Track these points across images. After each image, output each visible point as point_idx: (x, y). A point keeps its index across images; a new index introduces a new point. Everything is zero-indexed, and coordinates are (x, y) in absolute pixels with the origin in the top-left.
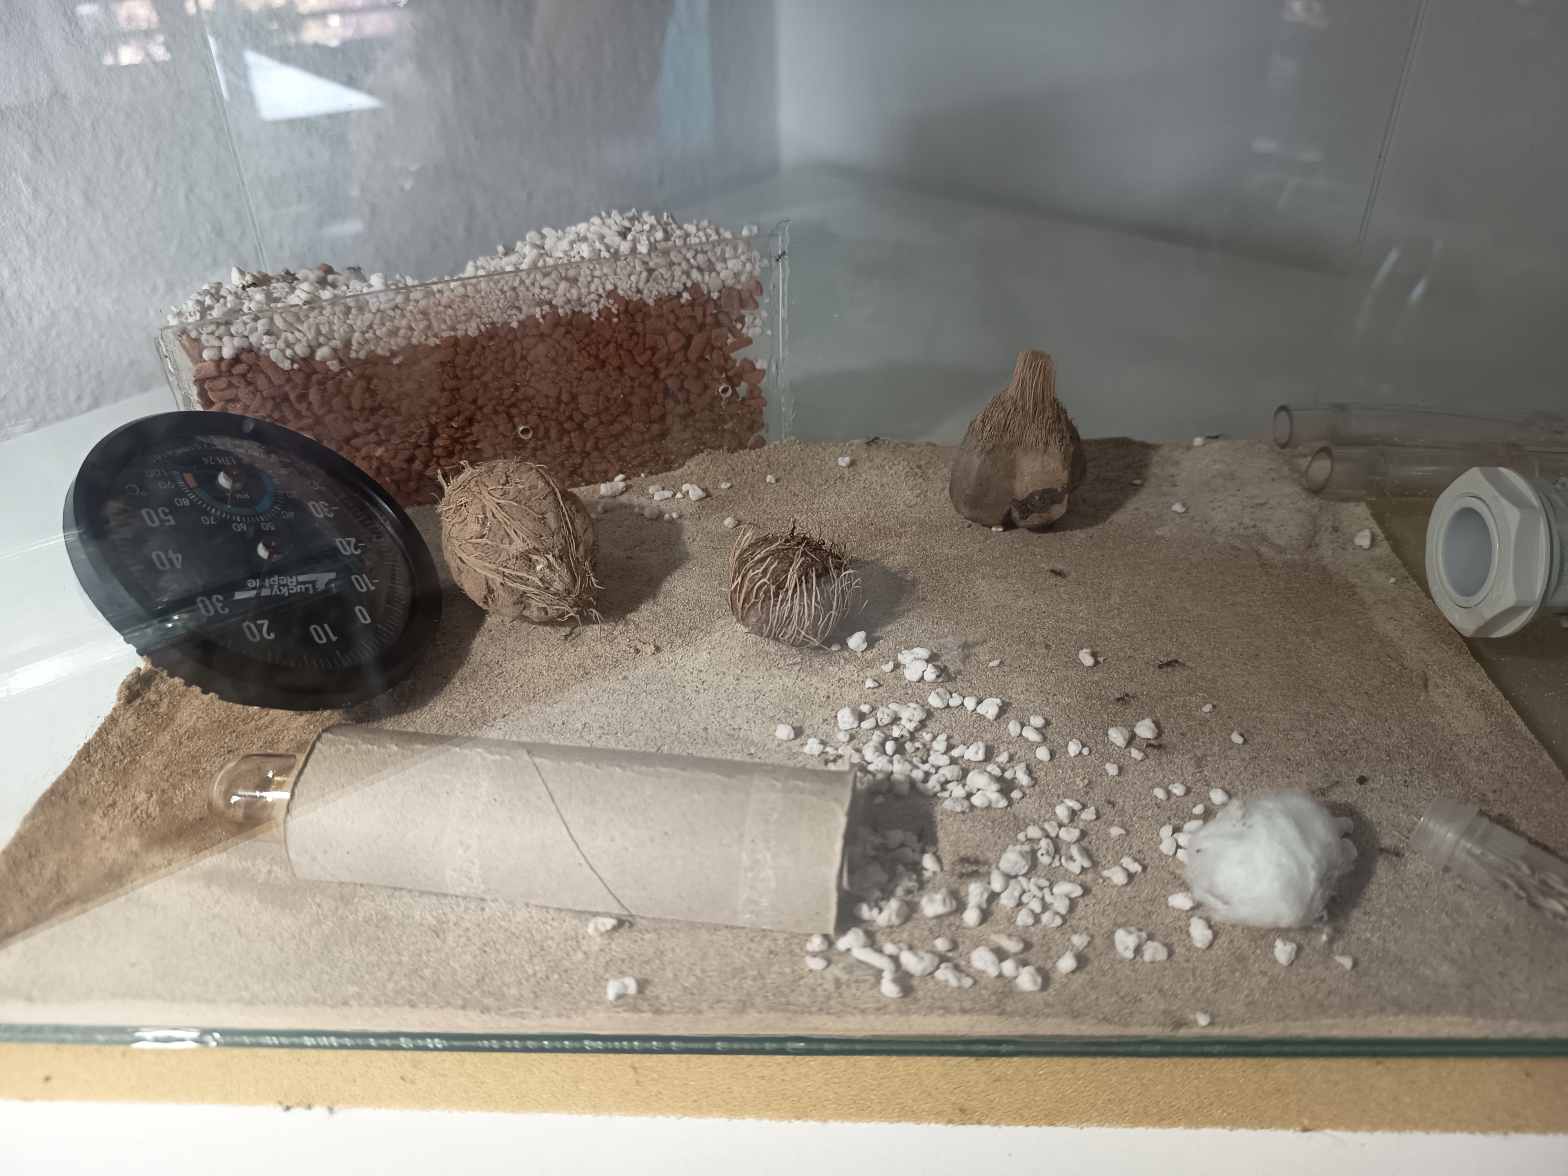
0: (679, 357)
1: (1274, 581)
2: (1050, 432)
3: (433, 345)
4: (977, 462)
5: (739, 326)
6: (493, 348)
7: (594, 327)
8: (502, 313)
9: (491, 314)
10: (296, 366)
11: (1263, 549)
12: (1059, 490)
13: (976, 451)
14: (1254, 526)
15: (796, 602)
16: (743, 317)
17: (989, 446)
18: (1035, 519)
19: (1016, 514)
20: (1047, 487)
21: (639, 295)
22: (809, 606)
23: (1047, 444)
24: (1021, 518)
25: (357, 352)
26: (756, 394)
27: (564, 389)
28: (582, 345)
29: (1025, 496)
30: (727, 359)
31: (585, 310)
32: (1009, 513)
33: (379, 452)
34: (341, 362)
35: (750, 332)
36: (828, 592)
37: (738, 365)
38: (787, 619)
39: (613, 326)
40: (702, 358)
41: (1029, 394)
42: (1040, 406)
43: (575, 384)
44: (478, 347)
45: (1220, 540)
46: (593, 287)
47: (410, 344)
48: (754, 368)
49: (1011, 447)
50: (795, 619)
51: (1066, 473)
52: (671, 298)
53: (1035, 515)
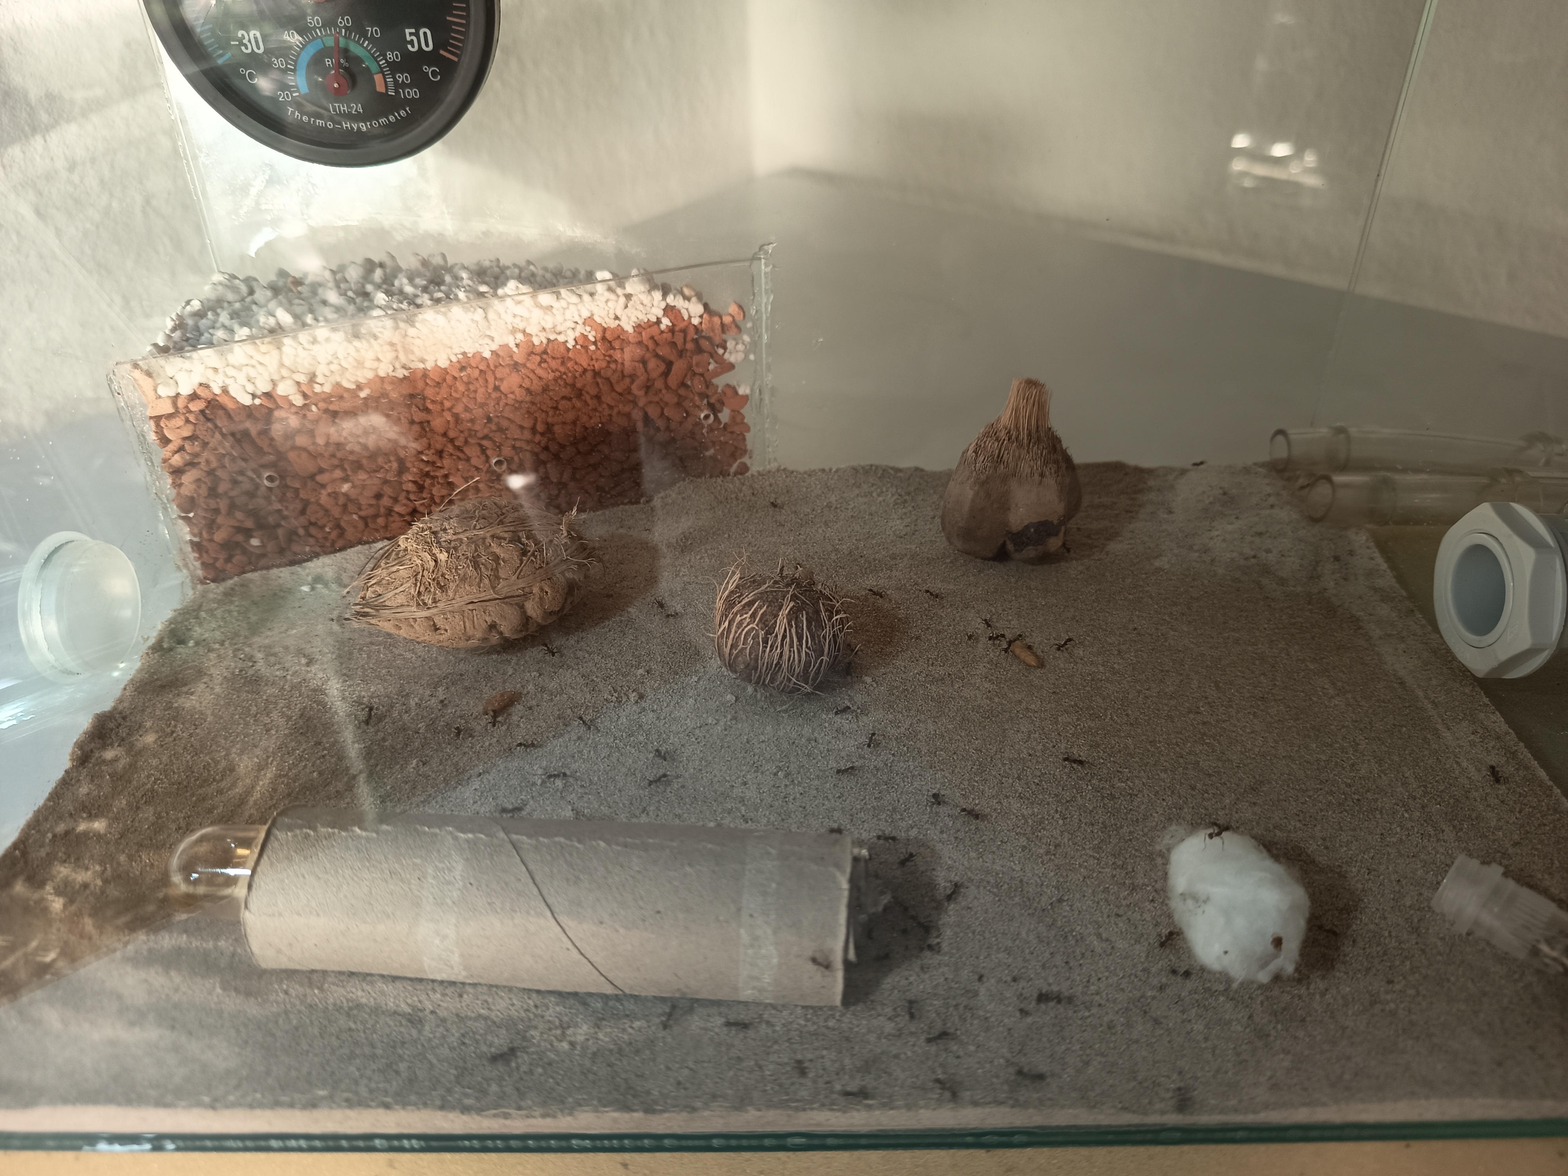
0: (659, 384)
1: (1277, 615)
2: (1046, 463)
3: (401, 376)
4: (970, 494)
5: (720, 351)
6: (465, 379)
7: (570, 355)
8: (474, 342)
9: (463, 344)
10: (258, 402)
11: (1265, 581)
12: (1055, 522)
13: (969, 482)
14: (1254, 557)
15: (786, 649)
16: (725, 342)
17: (983, 477)
18: (1030, 552)
19: (1010, 547)
20: (1043, 519)
21: (617, 322)
22: (799, 652)
23: (1042, 475)
24: (1016, 550)
25: (322, 385)
26: (738, 420)
27: (539, 419)
28: (558, 374)
29: (1020, 528)
30: (708, 384)
31: (561, 338)
32: (1004, 545)
33: (346, 487)
34: (305, 396)
35: (731, 357)
36: (819, 636)
37: (720, 390)
38: (776, 665)
39: (590, 353)
40: (683, 384)
41: (1023, 422)
42: (1034, 435)
43: (551, 413)
44: (449, 379)
45: (1221, 571)
46: (568, 314)
47: (377, 376)
48: (736, 393)
49: (1005, 479)
50: (785, 666)
51: (1062, 505)
52: (649, 324)
53: (1030, 547)
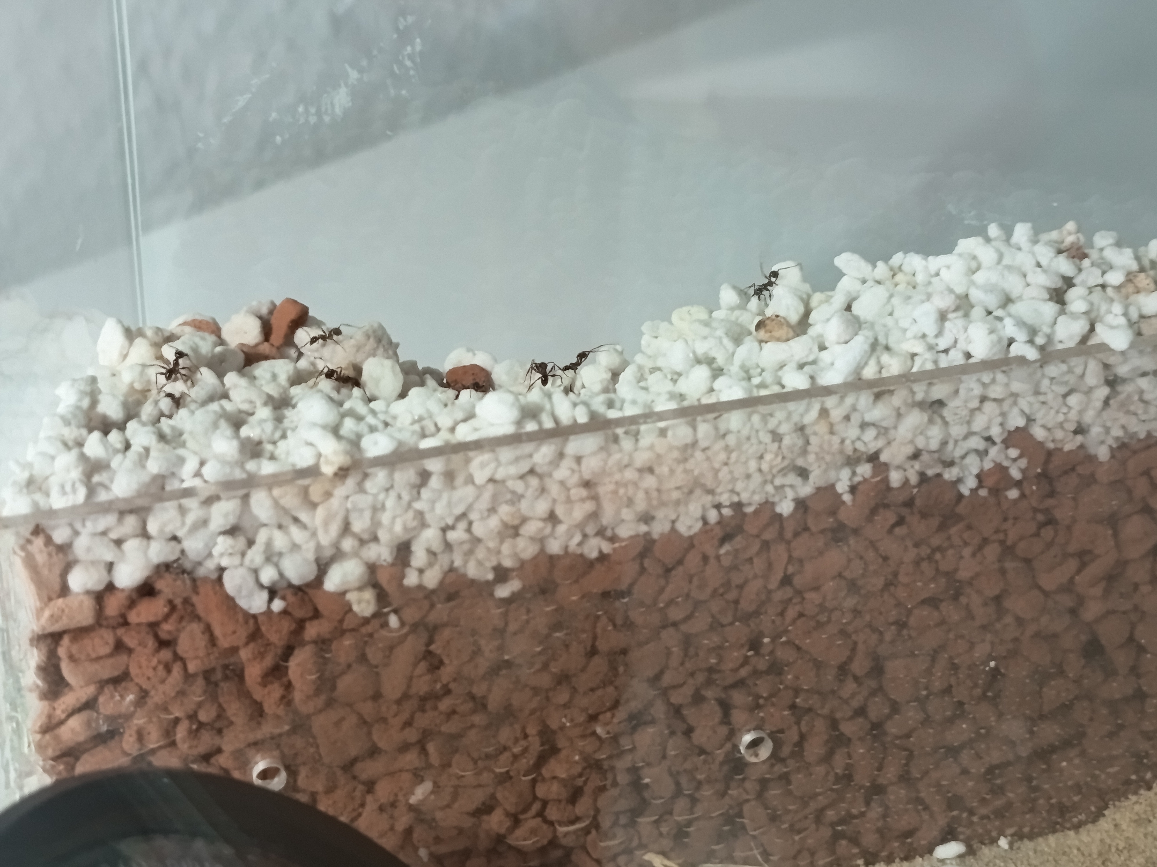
3: (594, 554)
6: (726, 562)
7: (961, 509)
8: (765, 482)
9: (739, 486)
10: (278, 605)
25: (421, 571)
27: (861, 647)
28: (925, 551)
31: (950, 474)
34: (382, 597)
39: (1005, 506)
43: (888, 637)
44: (693, 560)
46: (979, 423)
47: (543, 552)
